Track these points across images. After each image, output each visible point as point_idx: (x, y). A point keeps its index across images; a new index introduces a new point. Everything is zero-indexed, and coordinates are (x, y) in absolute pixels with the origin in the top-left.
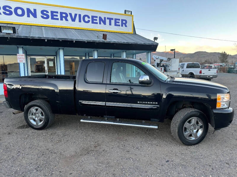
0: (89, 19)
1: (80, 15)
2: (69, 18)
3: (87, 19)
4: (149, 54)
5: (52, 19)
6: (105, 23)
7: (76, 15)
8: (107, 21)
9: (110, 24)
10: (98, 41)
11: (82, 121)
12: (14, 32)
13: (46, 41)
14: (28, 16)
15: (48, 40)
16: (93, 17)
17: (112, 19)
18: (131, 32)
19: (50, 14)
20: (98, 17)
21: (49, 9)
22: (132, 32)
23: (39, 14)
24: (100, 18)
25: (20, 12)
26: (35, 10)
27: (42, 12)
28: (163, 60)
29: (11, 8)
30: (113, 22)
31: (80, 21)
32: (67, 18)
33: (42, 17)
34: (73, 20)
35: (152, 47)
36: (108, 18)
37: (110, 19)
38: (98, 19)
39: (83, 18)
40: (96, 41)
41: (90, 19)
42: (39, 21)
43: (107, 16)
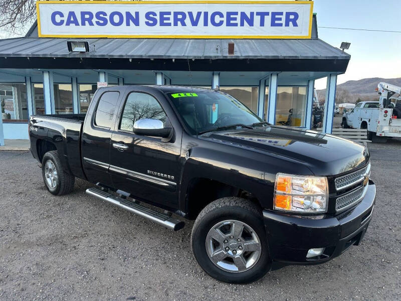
0: (222, 19)
1: (206, 14)
2: (188, 21)
3: (217, 19)
4: (333, 78)
5: (160, 25)
6: (251, 23)
7: (199, 14)
8: (257, 19)
9: (262, 24)
10: (215, 57)
11: (88, 191)
12: (88, 50)
13: (131, 60)
14: (128, 24)
15: (133, 59)
16: (229, 14)
17: (267, 14)
18: (305, 35)
19: (158, 18)
20: (239, 14)
21: (157, 10)
22: (308, 35)
23: (142, 19)
24: (243, 14)
25: (116, 19)
26: (137, 14)
27: (147, 15)
28: (394, 93)
29: (106, 15)
30: (268, 19)
31: (206, 24)
32: (185, 21)
33: (147, 23)
34: (195, 23)
35: (335, 63)
36: (258, 14)
37: (262, 15)
38: (239, 17)
39: (210, 19)
40: (211, 57)
41: (224, 19)
42: (143, 30)
43: (256, 9)
